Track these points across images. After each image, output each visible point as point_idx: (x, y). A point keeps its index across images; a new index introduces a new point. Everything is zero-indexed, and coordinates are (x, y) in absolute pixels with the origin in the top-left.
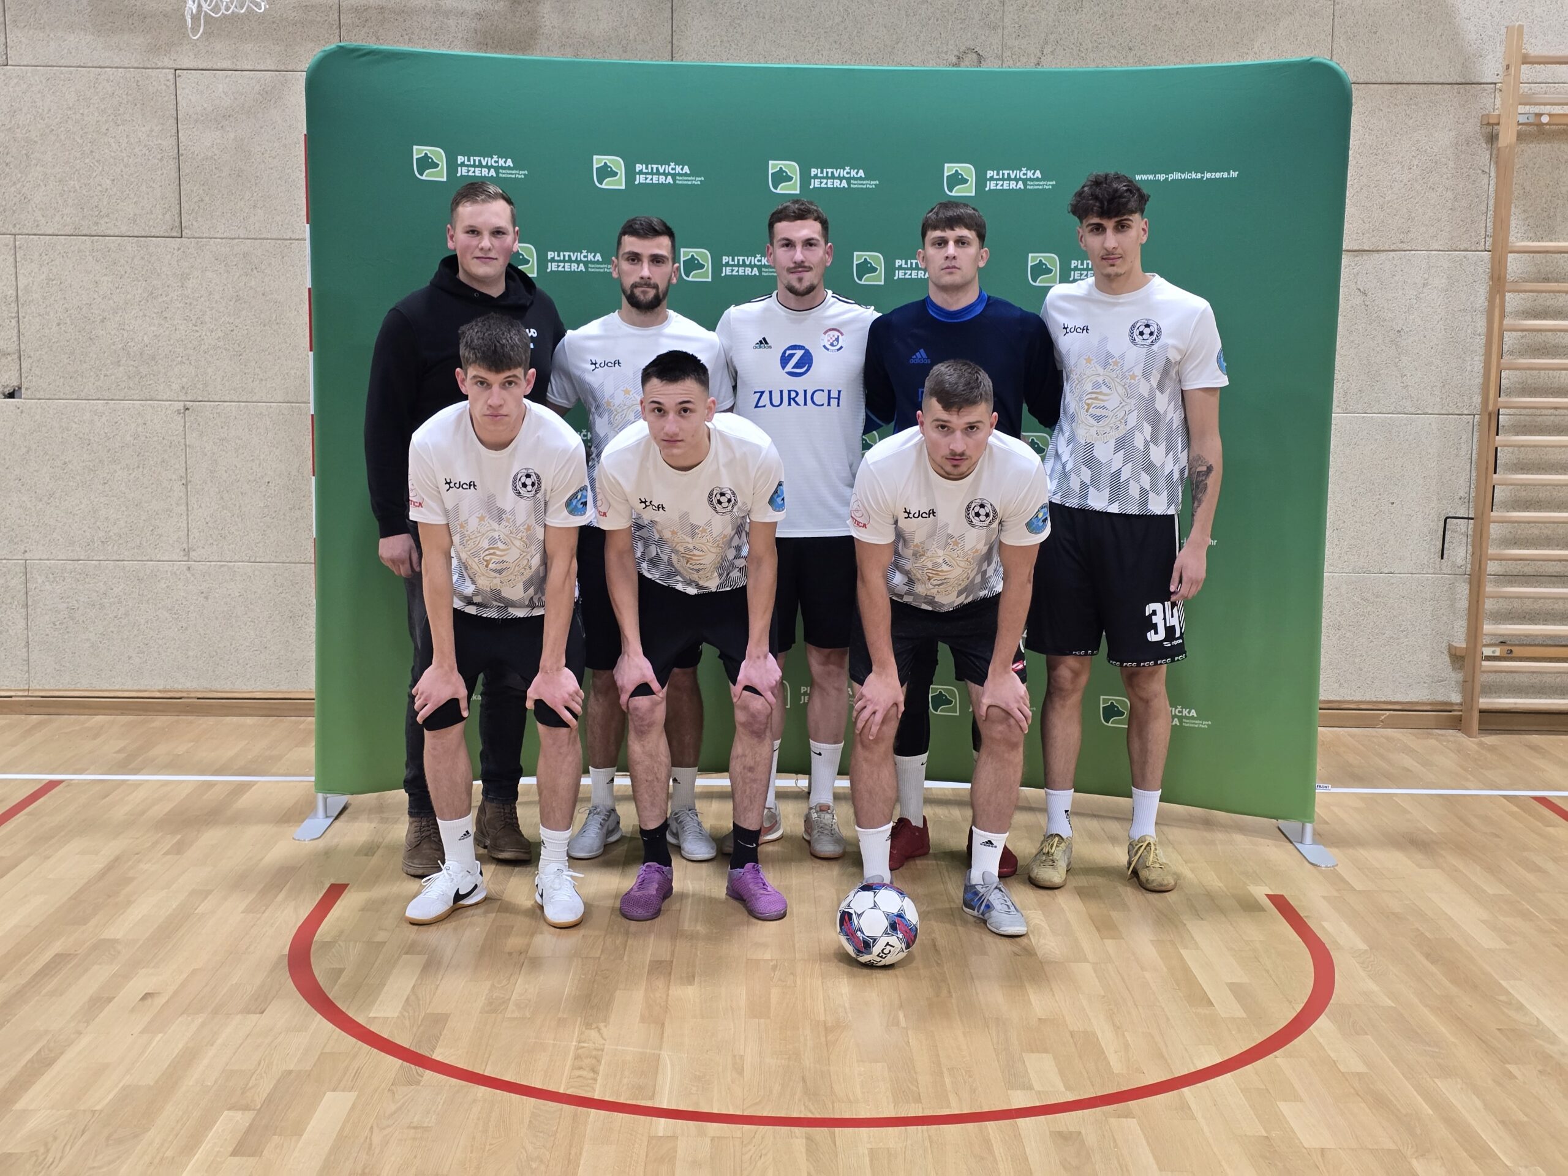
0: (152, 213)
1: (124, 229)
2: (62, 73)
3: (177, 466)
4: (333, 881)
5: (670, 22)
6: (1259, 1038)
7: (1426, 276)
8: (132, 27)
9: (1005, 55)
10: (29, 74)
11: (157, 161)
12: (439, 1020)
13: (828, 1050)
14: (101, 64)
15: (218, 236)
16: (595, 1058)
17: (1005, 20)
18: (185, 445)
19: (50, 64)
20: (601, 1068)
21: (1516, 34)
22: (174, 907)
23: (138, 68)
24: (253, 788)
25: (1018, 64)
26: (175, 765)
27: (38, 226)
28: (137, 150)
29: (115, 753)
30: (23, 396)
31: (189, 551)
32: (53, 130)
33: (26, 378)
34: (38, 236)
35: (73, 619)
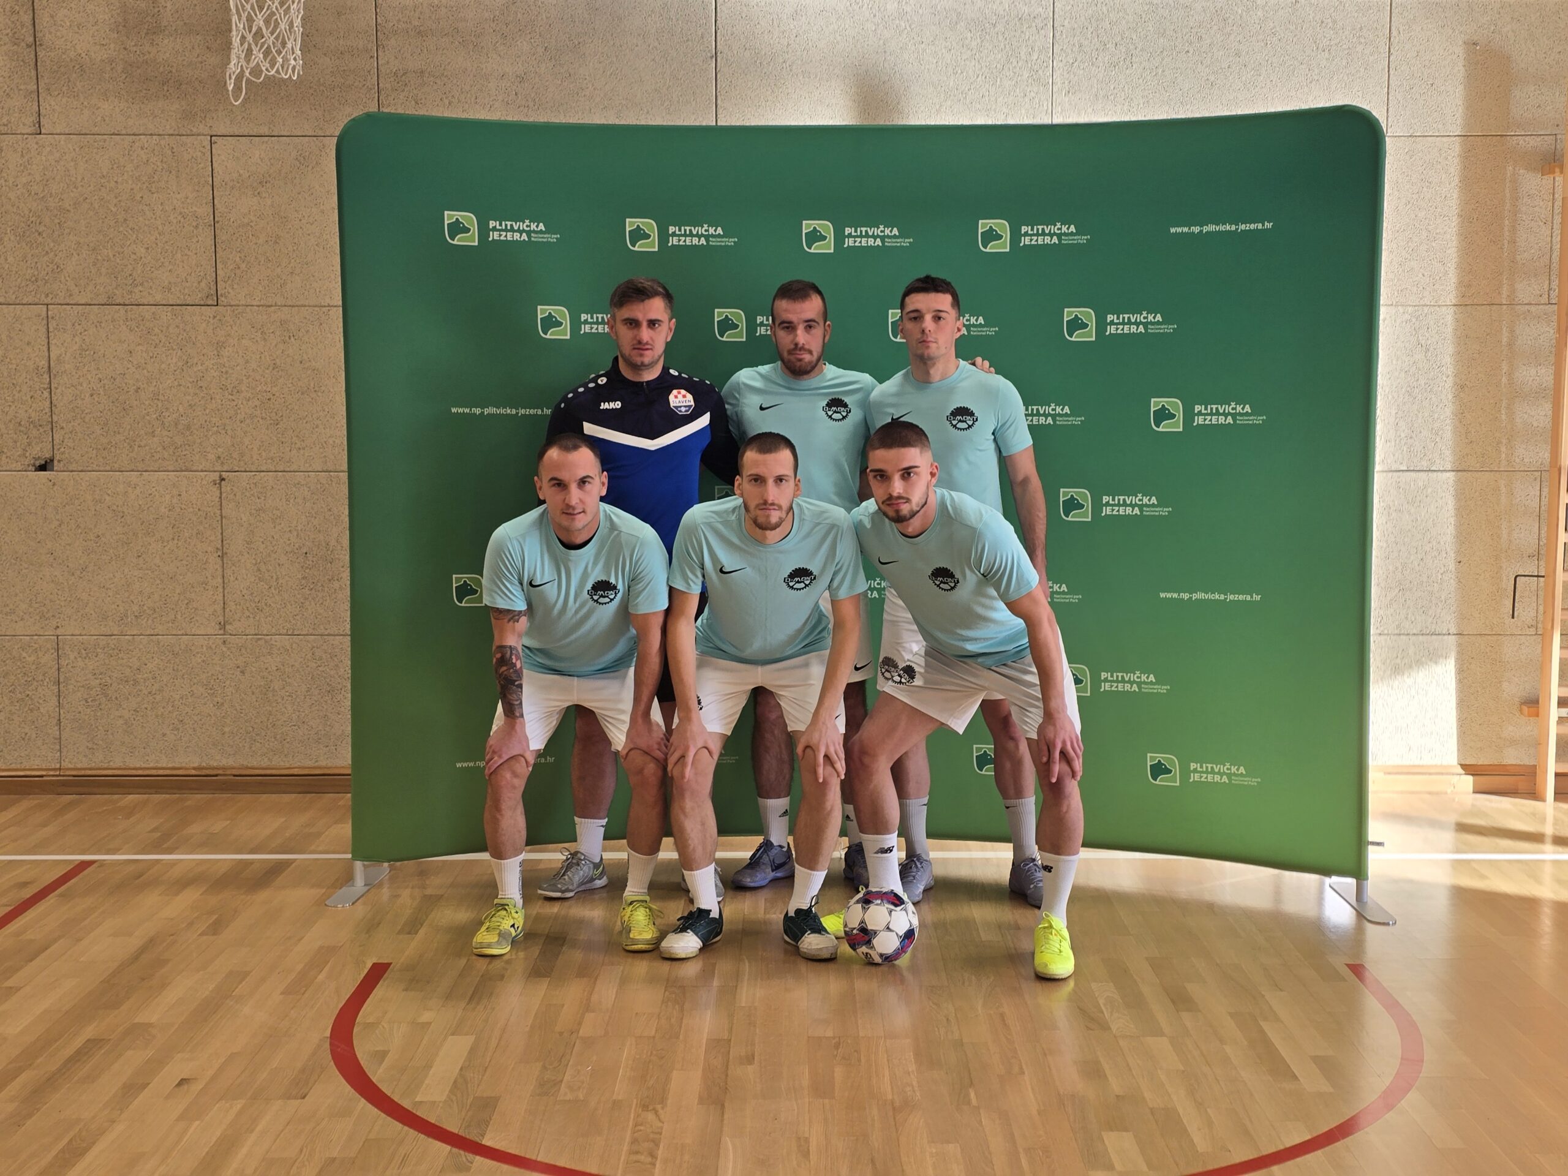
0: (187, 281)
1: (159, 298)
2: (95, 141)
3: (213, 538)
4: (375, 960)
5: (714, 82)
8: (167, 94)
10: (62, 142)
11: (192, 228)
12: (487, 1106)
13: (897, 1132)
14: (137, 132)
15: (255, 303)
16: (653, 1141)
18: (221, 516)
19: (83, 132)
20: (660, 1152)
22: (210, 989)
23: (172, 135)
24: (293, 865)
26: (209, 843)
28: (172, 218)
29: (149, 832)
30: (55, 469)
31: (224, 624)
32: (86, 198)
33: (59, 450)
34: (70, 306)
35: (106, 696)
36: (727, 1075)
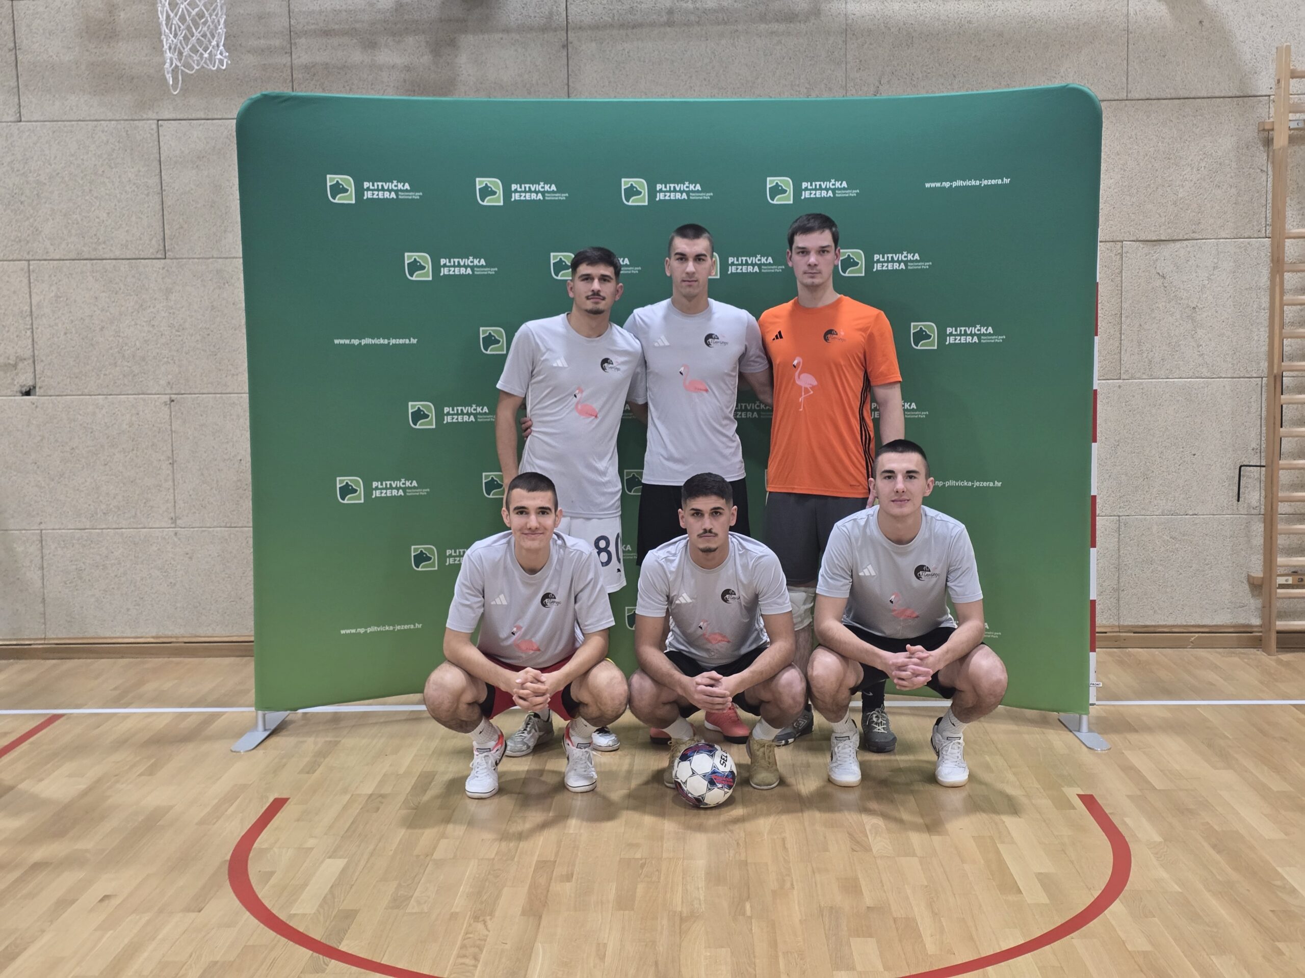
0: (141, 239)
1: (118, 254)
2: (65, 126)
3: (165, 449)
4: (276, 795)
5: (566, 67)
6: (1059, 921)
7: (1215, 260)
8: (122, 87)
9: (848, 85)
10: (38, 128)
11: (144, 196)
12: (350, 916)
13: (681, 937)
14: (99, 118)
15: (195, 256)
16: (478, 946)
17: (848, 56)
18: (171, 430)
19: (55, 119)
20: (482, 956)
21: (1284, 53)
22: (140, 821)
23: (127, 120)
24: (223, 717)
25: (860, 93)
26: (159, 700)
27: (47, 253)
28: (127, 188)
29: (111, 690)
30: (37, 394)
31: (176, 520)
32: (58, 173)
33: (40, 378)
34: (47, 262)
35: (81, 578)
36: (548, 891)
